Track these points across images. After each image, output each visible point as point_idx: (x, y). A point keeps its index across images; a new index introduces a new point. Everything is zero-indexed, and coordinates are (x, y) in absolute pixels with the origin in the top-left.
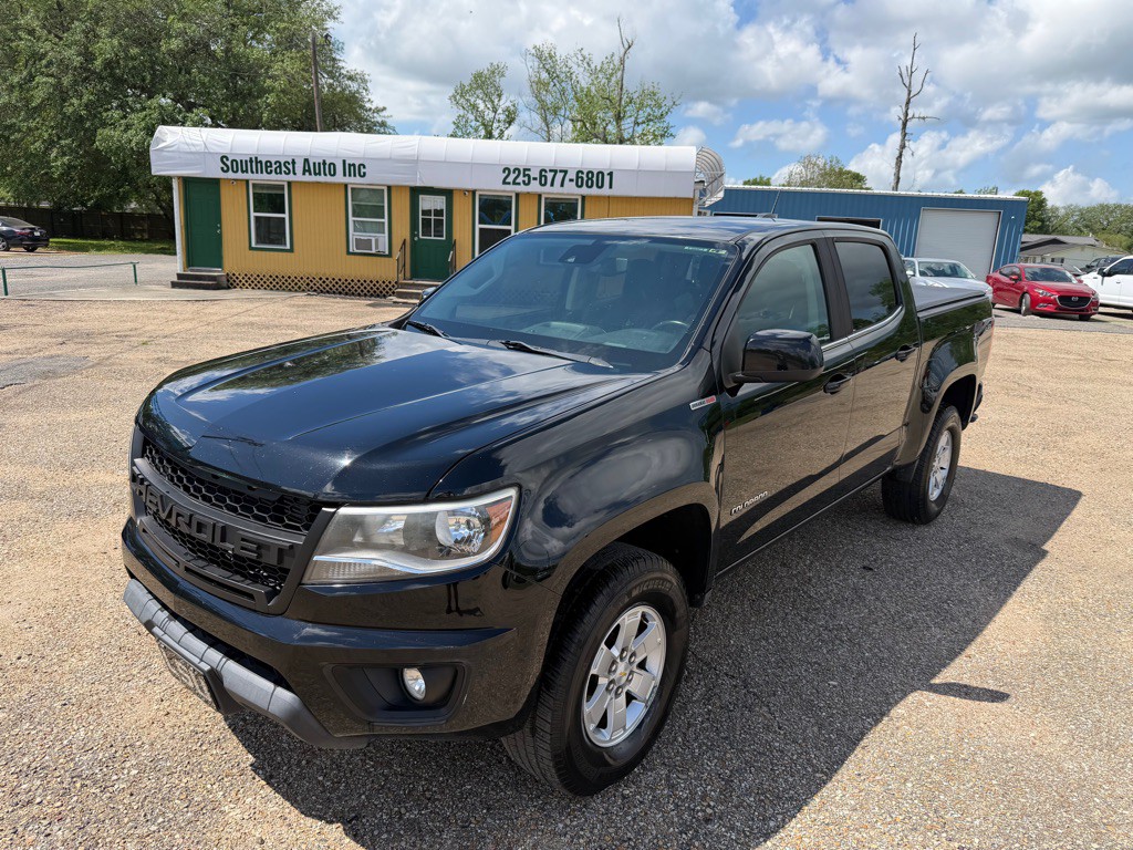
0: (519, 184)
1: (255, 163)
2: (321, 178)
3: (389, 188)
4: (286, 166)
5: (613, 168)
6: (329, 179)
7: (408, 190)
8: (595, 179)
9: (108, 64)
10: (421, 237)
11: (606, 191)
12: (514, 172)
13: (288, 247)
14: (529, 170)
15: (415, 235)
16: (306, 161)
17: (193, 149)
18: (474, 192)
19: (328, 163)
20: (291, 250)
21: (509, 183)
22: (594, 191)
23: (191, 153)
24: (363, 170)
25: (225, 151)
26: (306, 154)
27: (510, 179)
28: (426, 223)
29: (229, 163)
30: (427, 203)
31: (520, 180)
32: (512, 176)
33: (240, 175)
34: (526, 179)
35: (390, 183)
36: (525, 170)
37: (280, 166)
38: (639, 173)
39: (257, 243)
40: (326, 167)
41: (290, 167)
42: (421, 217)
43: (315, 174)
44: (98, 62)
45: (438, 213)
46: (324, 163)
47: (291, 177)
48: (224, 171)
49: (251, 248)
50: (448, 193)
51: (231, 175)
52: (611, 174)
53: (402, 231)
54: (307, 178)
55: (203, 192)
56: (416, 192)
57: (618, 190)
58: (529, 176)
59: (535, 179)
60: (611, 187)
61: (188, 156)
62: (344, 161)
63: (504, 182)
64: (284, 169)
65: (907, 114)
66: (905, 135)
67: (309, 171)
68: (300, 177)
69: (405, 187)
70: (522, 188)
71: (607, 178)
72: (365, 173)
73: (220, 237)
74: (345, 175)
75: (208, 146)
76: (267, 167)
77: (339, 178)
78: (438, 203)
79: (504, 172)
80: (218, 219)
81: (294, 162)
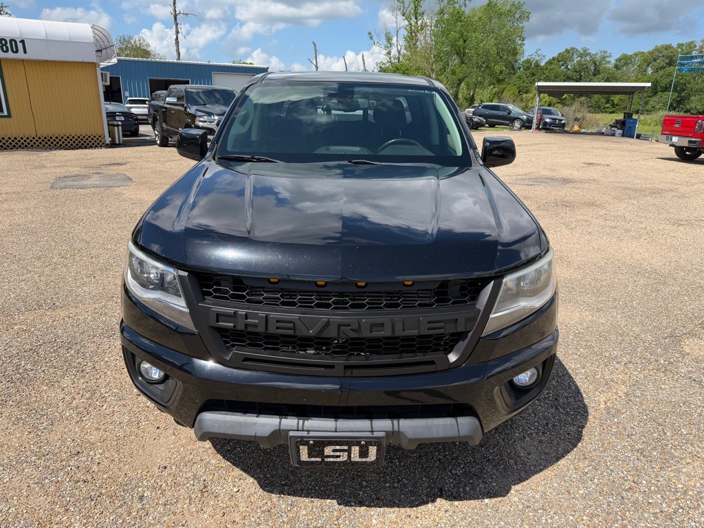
5: (23, 37)
8: (8, 45)
11: (20, 55)
22: (10, 55)
38: (48, 42)
52: (23, 42)
57: (31, 55)
60: (25, 52)
65: (175, 11)
66: (177, 25)
71: (20, 46)
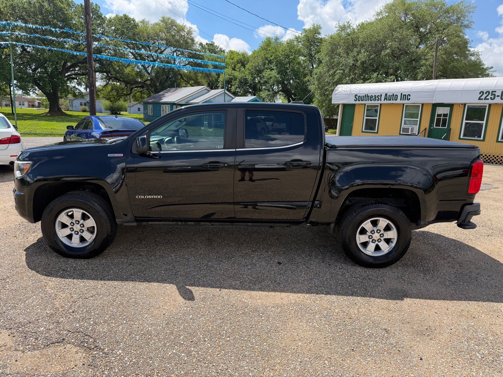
0: (488, 99)
1: (367, 97)
2: (391, 102)
3: (423, 104)
4: (377, 97)
6: (394, 102)
7: (431, 105)
9: (363, 63)
10: (434, 127)
12: (486, 93)
13: (376, 131)
14: (495, 92)
15: (432, 126)
16: (386, 94)
17: (346, 93)
18: (465, 105)
19: (395, 95)
20: (377, 133)
21: (482, 99)
23: (346, 94)
24: (409, 97)
25: (356, 93)
26: (386, 92)
27: (483, 97)
28: (438, 120)
29: (357, 97)
30: (440, 111)
31: (489, 97)
32: (485, 95)
33: (361, 102)
34: (493, 96)
35: (422, 102)
36: (492, 92)
37: (376, 98)
39: (365, 129)
40: (394, 97)
41: (380, 97)
42: (436, 117)
43: (389, 100)
44: (359, 63)
45: (445, 115)
46: (393, 95)
47: (380, 102)
48: (355, 101)
49: (362, 132)
50: (451, 106)
51: (357, 102)
53: (426, 124)
54: (386, 102)
55: (349, 109)
56: (435, 106)
58: (495, 95)
59: (498, 96)
61: (345, 96)
62: (402, 94)
63: (479, 99)
64: (377, 98)
67: (387, 99)
68: (383, 102)
69: (430, 104)
70: (490, 101)
72: (410, 98)
73: (352, 127)
74: (401, 100)
75: (352, 91)
76: (371, 98)
77: (399, 101)
78: (446, 110)
79: (480, 93)
80: (353, 120)
81: (381, 95)
